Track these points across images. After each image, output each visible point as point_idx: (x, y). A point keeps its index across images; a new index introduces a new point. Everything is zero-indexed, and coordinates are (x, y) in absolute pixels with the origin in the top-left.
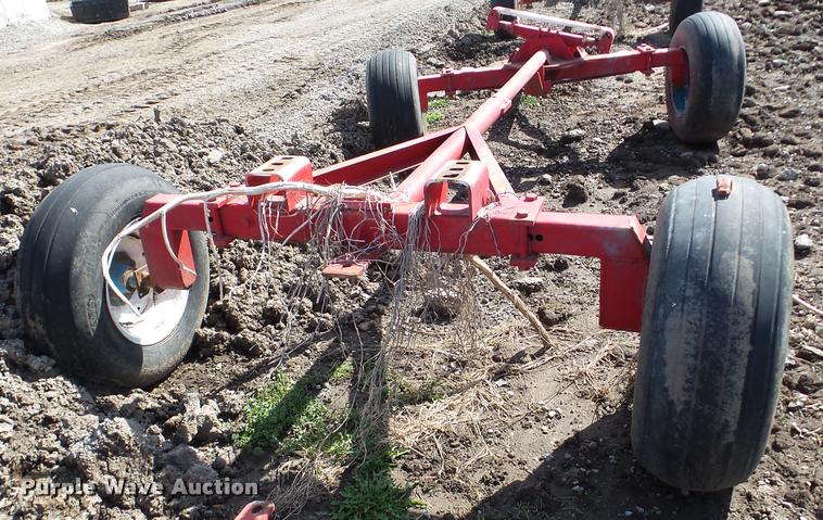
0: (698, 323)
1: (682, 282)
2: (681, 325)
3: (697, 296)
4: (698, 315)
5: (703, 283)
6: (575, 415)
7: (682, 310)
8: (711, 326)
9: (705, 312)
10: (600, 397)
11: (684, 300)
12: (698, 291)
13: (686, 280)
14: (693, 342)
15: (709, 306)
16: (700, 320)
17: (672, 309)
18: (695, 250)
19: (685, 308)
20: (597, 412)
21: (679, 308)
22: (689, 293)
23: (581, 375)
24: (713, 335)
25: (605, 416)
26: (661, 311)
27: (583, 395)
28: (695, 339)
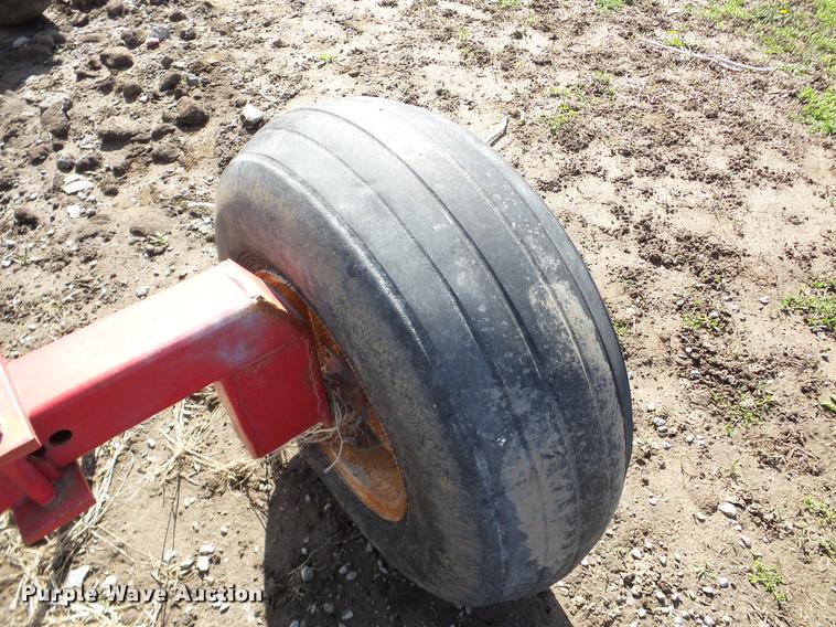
0: (560, 449)
1: (496, 393)
2: (533, 468)
3: (537, 406)
4: (556, 437)
5: (533, 375)
6: (232, 535)
7: (524, 444)
8: (580, 438)
9: (560, 423)
10: (240, 478)
11: (518, 424)
12: (534, 395)
13: (501, 385)
14: (564, 482)
15: (562, 409)
16: (561, 442)
17: (503, 450)
18: (479, 316)
19: (527, 437)
20: (255, 505)
21: (514, 442)
22: (521, 407)
23: (181, 461)
24: (587, 450)
25: (270, 503)
26: (481, 464)
27: (213, 490)
28: (566, 476)
